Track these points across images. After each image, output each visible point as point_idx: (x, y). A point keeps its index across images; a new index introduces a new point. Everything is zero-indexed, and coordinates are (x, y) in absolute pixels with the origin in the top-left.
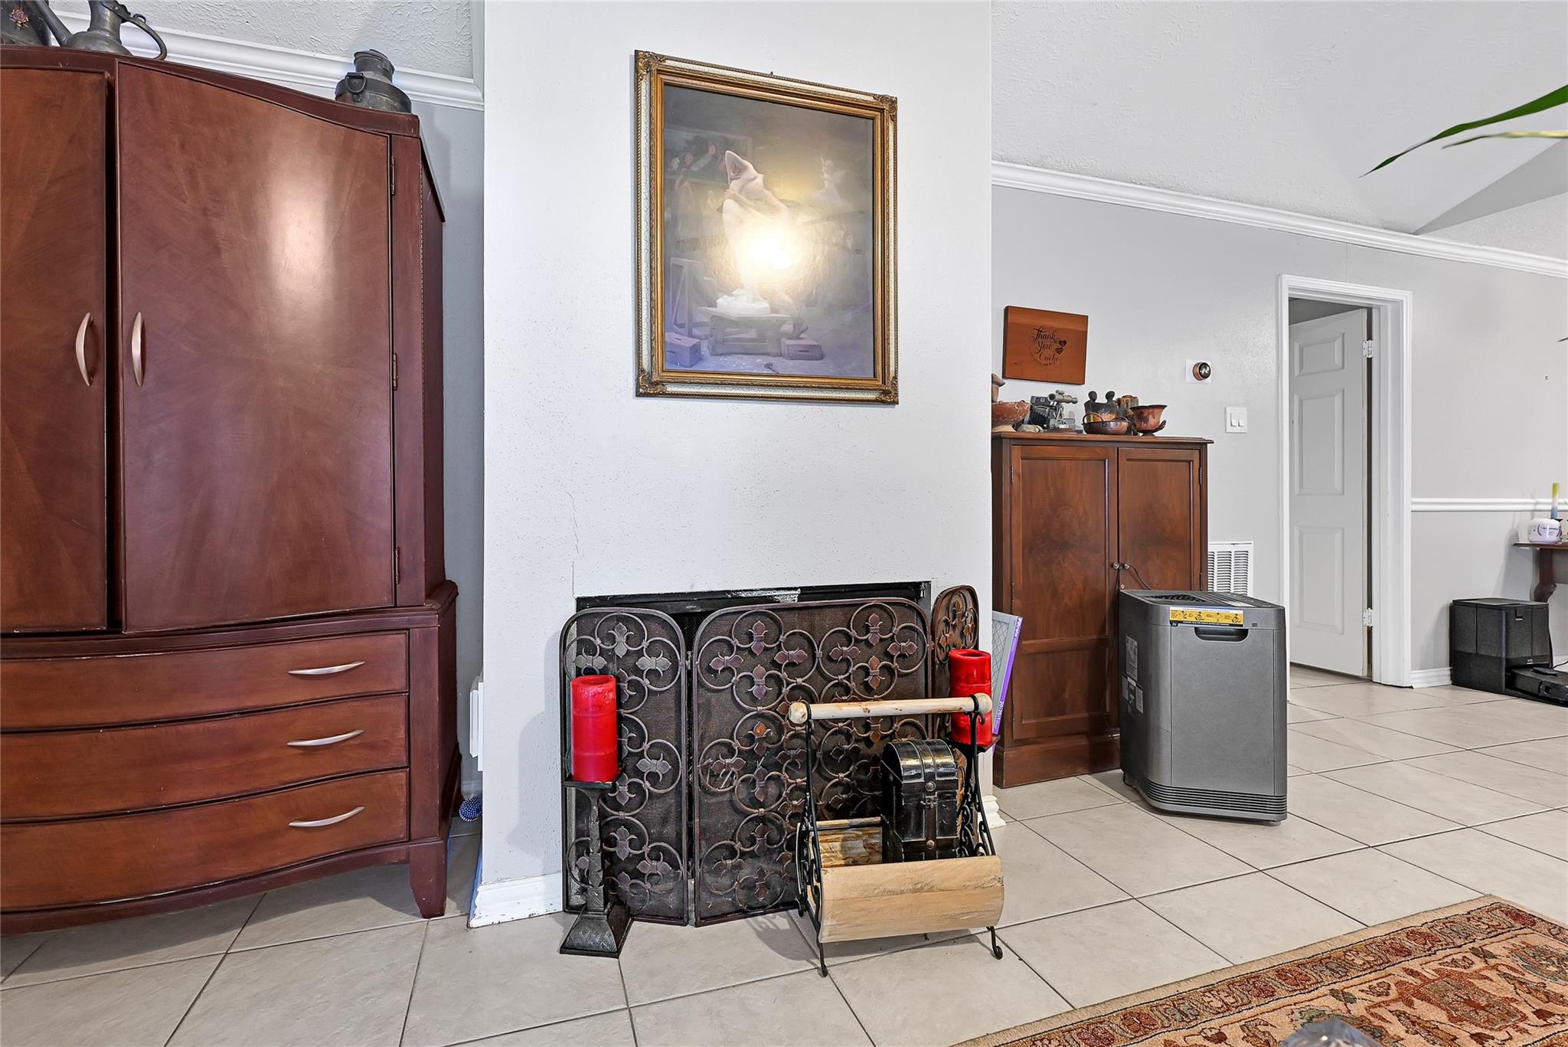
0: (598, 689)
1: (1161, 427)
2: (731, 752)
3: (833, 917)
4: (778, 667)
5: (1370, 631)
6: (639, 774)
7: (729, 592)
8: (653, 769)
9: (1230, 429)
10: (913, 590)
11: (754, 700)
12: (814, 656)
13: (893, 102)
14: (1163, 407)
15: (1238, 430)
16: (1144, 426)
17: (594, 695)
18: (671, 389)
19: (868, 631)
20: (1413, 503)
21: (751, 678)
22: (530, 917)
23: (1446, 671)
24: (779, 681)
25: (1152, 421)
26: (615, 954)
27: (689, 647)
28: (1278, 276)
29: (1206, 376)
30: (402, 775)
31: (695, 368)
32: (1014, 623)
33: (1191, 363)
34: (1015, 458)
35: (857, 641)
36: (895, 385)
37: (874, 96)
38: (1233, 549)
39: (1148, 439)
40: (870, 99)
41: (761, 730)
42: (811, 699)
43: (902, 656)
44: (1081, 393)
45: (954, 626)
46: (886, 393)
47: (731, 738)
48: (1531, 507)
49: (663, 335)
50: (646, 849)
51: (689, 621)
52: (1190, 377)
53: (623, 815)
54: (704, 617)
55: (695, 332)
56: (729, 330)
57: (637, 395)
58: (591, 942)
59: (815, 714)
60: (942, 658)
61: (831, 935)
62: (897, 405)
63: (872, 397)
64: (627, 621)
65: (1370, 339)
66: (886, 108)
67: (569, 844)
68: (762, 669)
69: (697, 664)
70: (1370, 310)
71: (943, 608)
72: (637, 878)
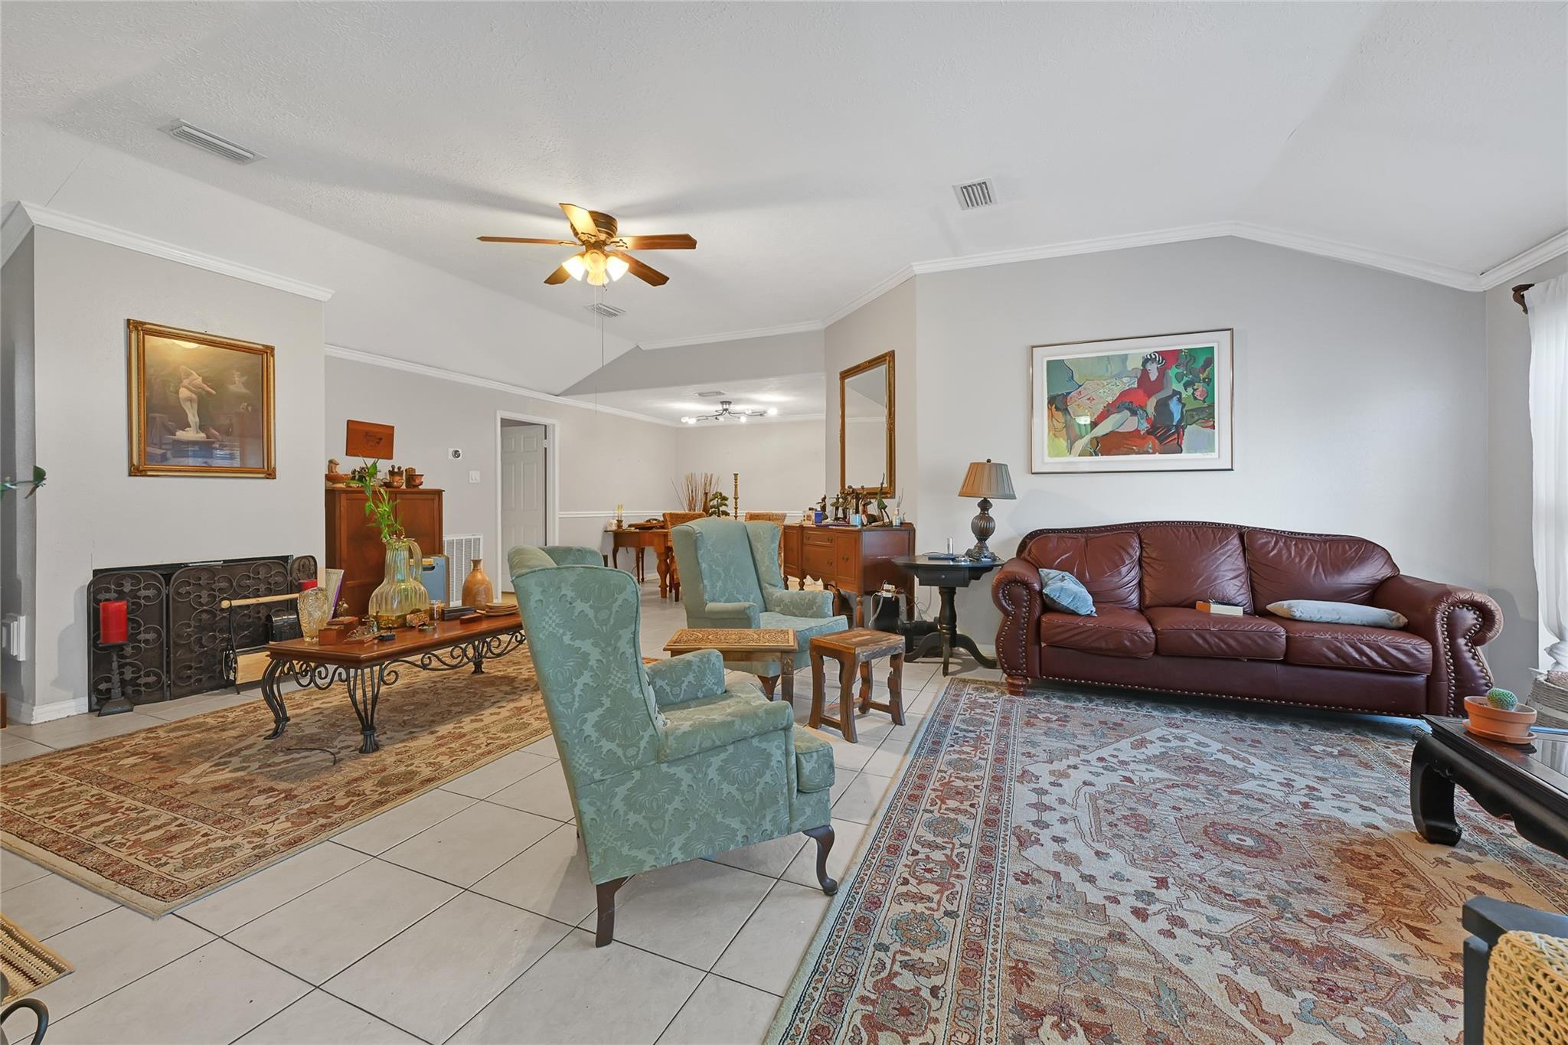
0: (117, 604)
1: (421, 484)
2: (189, 626)
3: (242, 672)
4: (214, 590)
6: (138, 642)
8: (147, 638)
10: (285, 559)
11: (204, 605)
12: (232, 585)
13: (272, 349)
14: (422, 475)
15: (474, 482)
16: (414, 484)
17: (115, 607)
18: (149, 473)
19: (259, 574)
20: (560, 514)
21: (199, 595)
22: (68, 716)
24: (215, 597)
25: (417, 481)
26: (132, 710)
27: (167, 585)
28: (495, 410)
29: (459, 455)
31: (163, 464)
32: (338, 574)
33: (451, 450)
34: (343, 502)
35: (253, 578)
36: (274, 471)
37: (263, 345)
38: (472, 537)
39: (414, 490)
40: (261, 347)
41: (206, 615)
42: (230, 600)
43: (275, 583)
44: (384, 466)
45: (303, 572)
46: (270, 475)
47: (190, 620)
48: (612, 515)
49: (145, 449)
50: (142, 672)
51: (167, 578)
52: (450, 457)
53: (128, 661)
54: (174, 573)
55: (163, 447)
56: (183, 446)
57: (130, 475)
58: (114, 710)
59: (233, 605)
60: (296, 584)
61: (241, 679)
62: (275, 478)
63: (263, 476)
64: (133, 577)
65: (546, 438)
66: (269, 351)
67: (92, 682)
68: (205, 591)
69: (171, 591)
70: (546, 426)
71: (296, 566)
72: (137, 686)
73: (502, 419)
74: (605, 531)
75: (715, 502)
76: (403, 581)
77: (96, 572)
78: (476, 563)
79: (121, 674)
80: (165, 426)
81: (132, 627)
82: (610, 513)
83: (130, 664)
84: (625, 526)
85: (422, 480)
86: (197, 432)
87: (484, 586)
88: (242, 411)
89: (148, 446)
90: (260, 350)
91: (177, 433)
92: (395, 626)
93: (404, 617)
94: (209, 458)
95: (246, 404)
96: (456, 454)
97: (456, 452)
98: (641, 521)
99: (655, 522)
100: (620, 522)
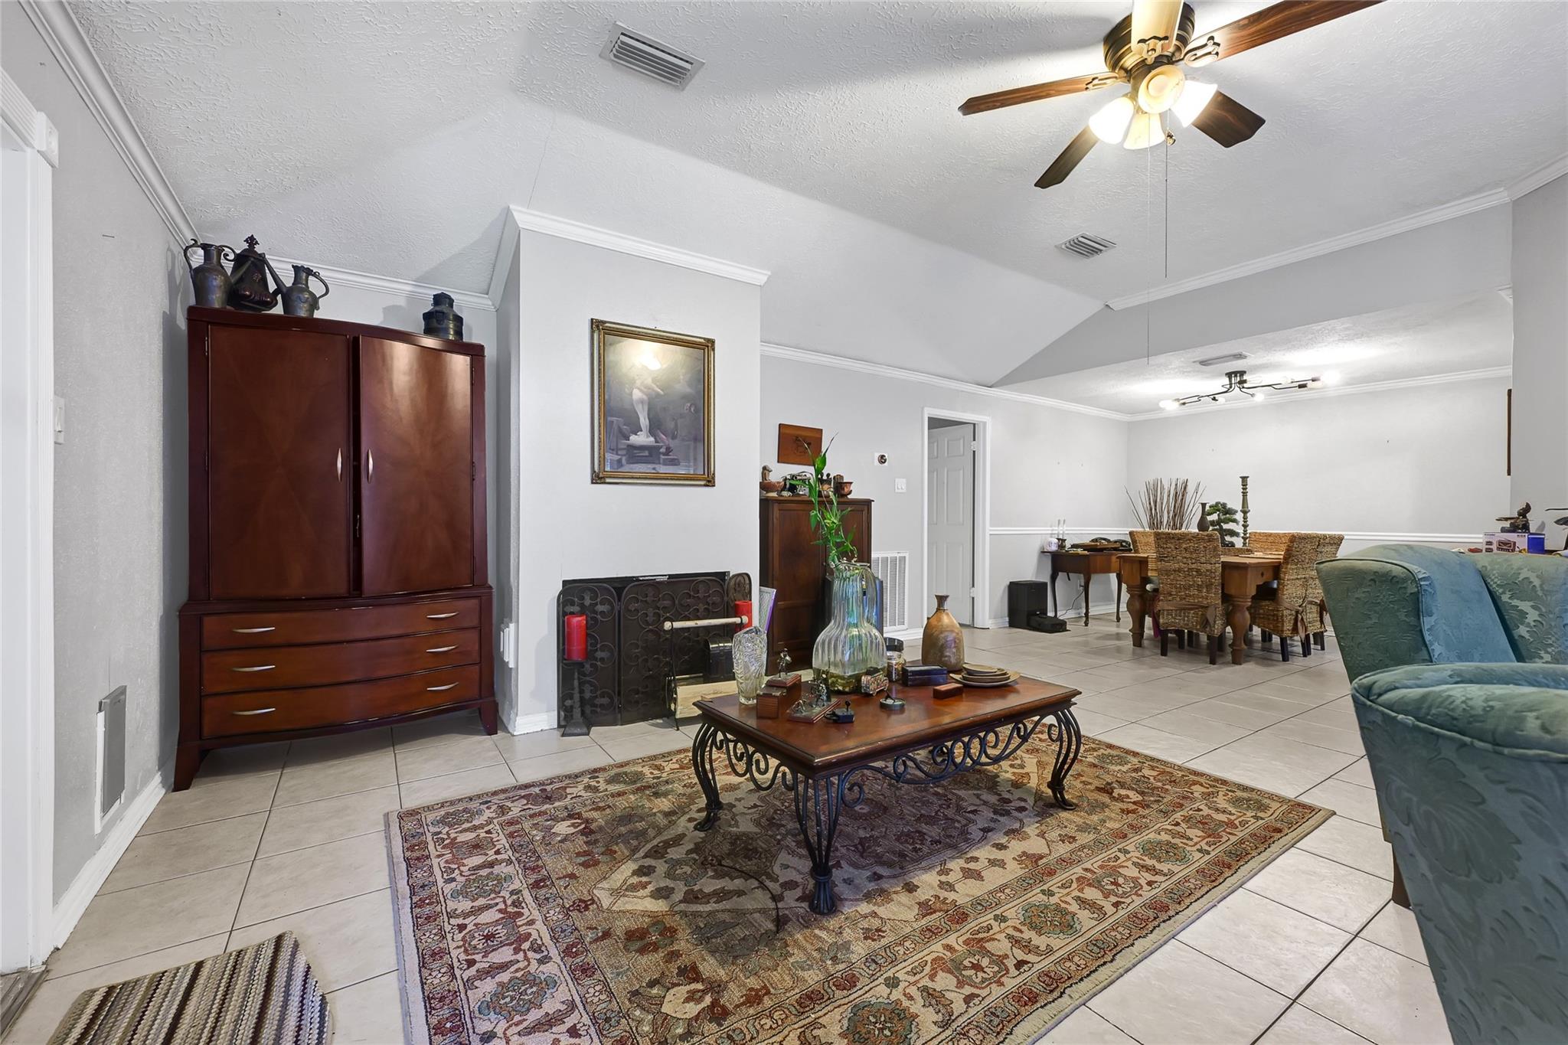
0: (579, 619)
1: (850, 492)
2: (637, 646)
3: (681, 704)
4: (658, 608)
5: (973, 599)
6: (596, 659)
7: (634, 577)
8: (602, 656)
9: (897, 491)
10: (723, 574)
11: (648, 624)
12: (675, 604)
13: (712, 342)
14: (851, 483)
15: (900, 491)
16: (844, 492)
17: (577, 622)
18: (608, 480)
19: (698, 593)
20: (991, 530)
21: (646, 614)
22: (542, 730)
23: (1007, 619)
24: (659, 615)
25: (846, 490)
26: (588, 734)
27: (619, 600)
28: (923, 408)
29: (885, 461)
30: (477, 667)
31: (619, 470)
32: (771, 593)
33: (877, 455)
34: (776, 512)
35: (694, 597)
36: (713, 478)
37: (704, 339)
38: (898, 556)
39: (843, 499)
40: (702, 340)
41: (651, 636)
42: (672, 621)
43: (713, 603)
45: (739, 591)
46: (709, 481)
47: (638, 640)
48: (1050, 532)
49: (604, 454)
50: (599, 693)
51: (620, 593)
52: (876, 462)
53: (588, 678)
54: (625, 588)
55: (619, 452)
56: (635, 451)
57: (592, 483)
58: (576, 731)
59: (674, 627)
60: (732, 605)
61: (680, 713)
62: (714, 486)
63: (702, 483)
64: (591, 590)
65: (974, 440)
66: (710, 345)
67: (561, 696)
68: (651, 609)
69: (623, 607)
70: (974, 424)
71: (732, 582)
72: (594, 707)
73: (929, 418)
74: (1042, 551)
75: (1214, 517)
76: (856, 625)
77: (565, 583)
78: (942, 600)
79: (581, 692)
80: (620, 431)
81: (591, 644)
82: (1047, 530)
83: (589, 682)
85: (851, 488)
86: (648, 437)
87: (954, 634)
88: (686, 412)
89: (607, 452)
90: (700, 344)
91: (631, 438)
92: (847, 689)
93: (858, 678)
94: (657, 464)
95: (689, 405)
96: (882, 459)
97: (882, 457)
99: (1104, 541)
100: (1062, 541)
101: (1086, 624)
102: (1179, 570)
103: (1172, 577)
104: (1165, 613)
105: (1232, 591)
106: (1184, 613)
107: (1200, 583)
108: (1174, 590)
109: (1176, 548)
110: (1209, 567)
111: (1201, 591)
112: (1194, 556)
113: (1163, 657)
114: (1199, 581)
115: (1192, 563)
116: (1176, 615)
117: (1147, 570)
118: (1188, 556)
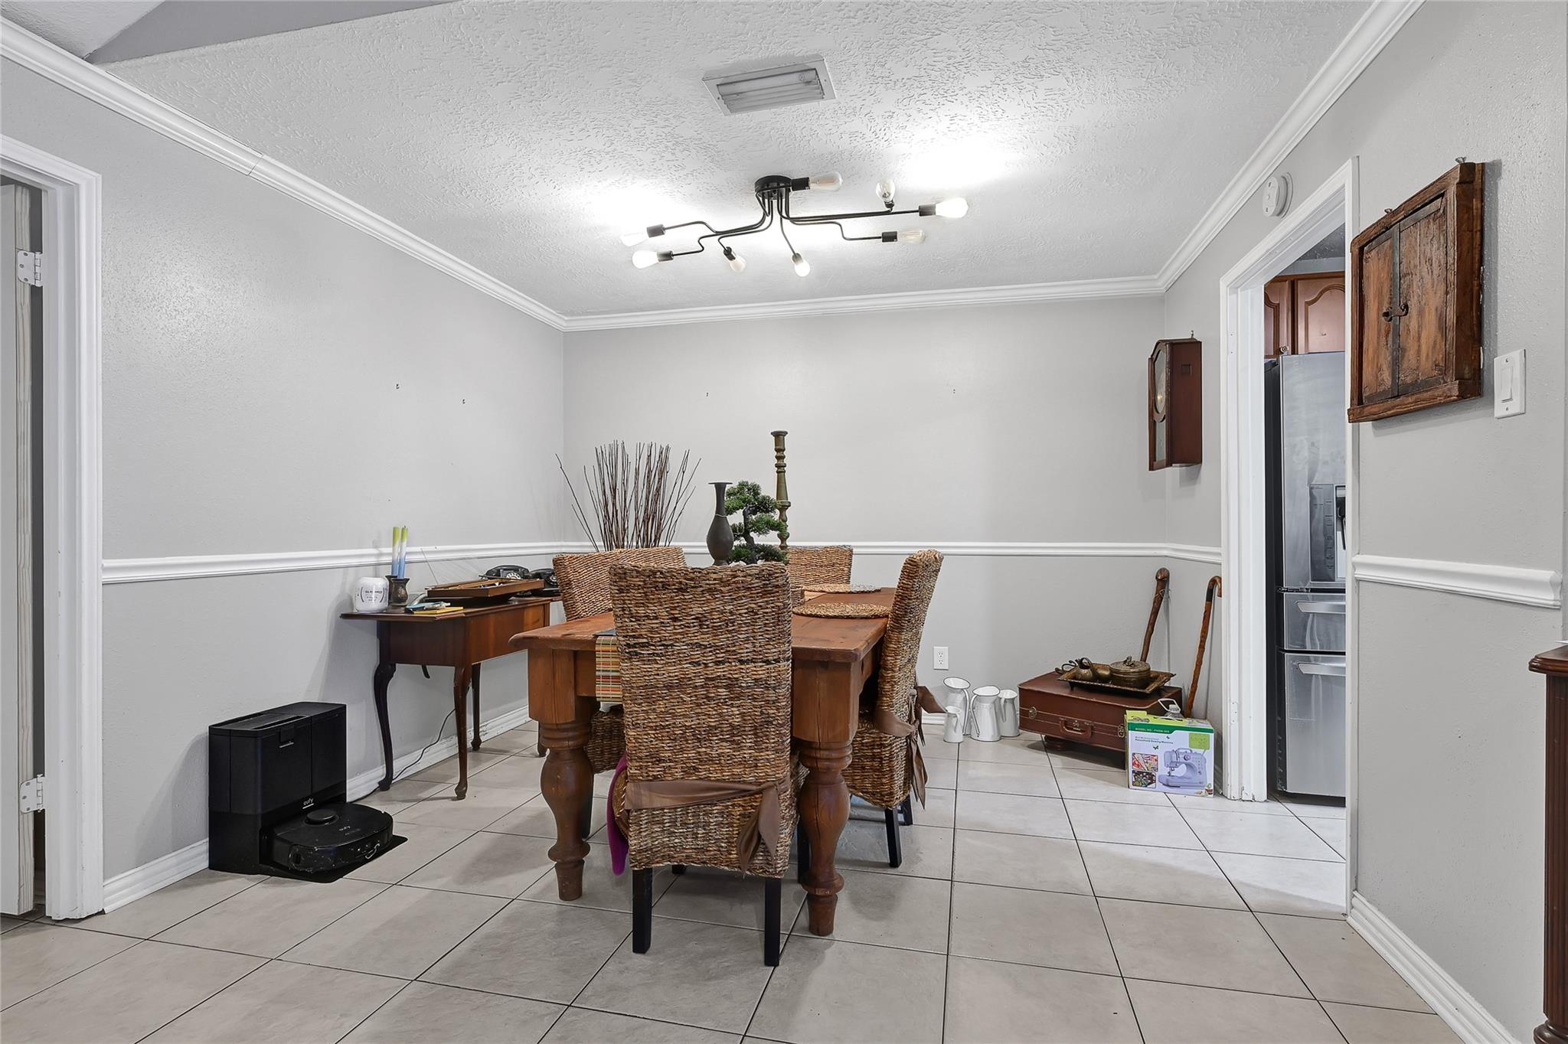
5: (39, 818)
20: (105, 570)
23: (202, 846)
48: (373, 560)
65: (37, 246)
70: (37, 187)
74: (345, 616)
75: (737, 519)
82: (367, 554)
84: (416, 589)
98: (468, 575)
99: (512, 576)
100: (396, 583)
101: (461, 793)
102: (682, 684)
103: (661, 706)
104: (644, 817)
105: (814, 733)
106: (696, 815)
107: (737, 721)
108: (666, 744)
109: (675, 619)
110: (761, 671)
111: (738, 746)
112: (723, 639)
113: (638, 955)
114: (735, 717)
115: (717, 663)
116: (673, 822)
117: (593, 680)
118: (707, 639)
